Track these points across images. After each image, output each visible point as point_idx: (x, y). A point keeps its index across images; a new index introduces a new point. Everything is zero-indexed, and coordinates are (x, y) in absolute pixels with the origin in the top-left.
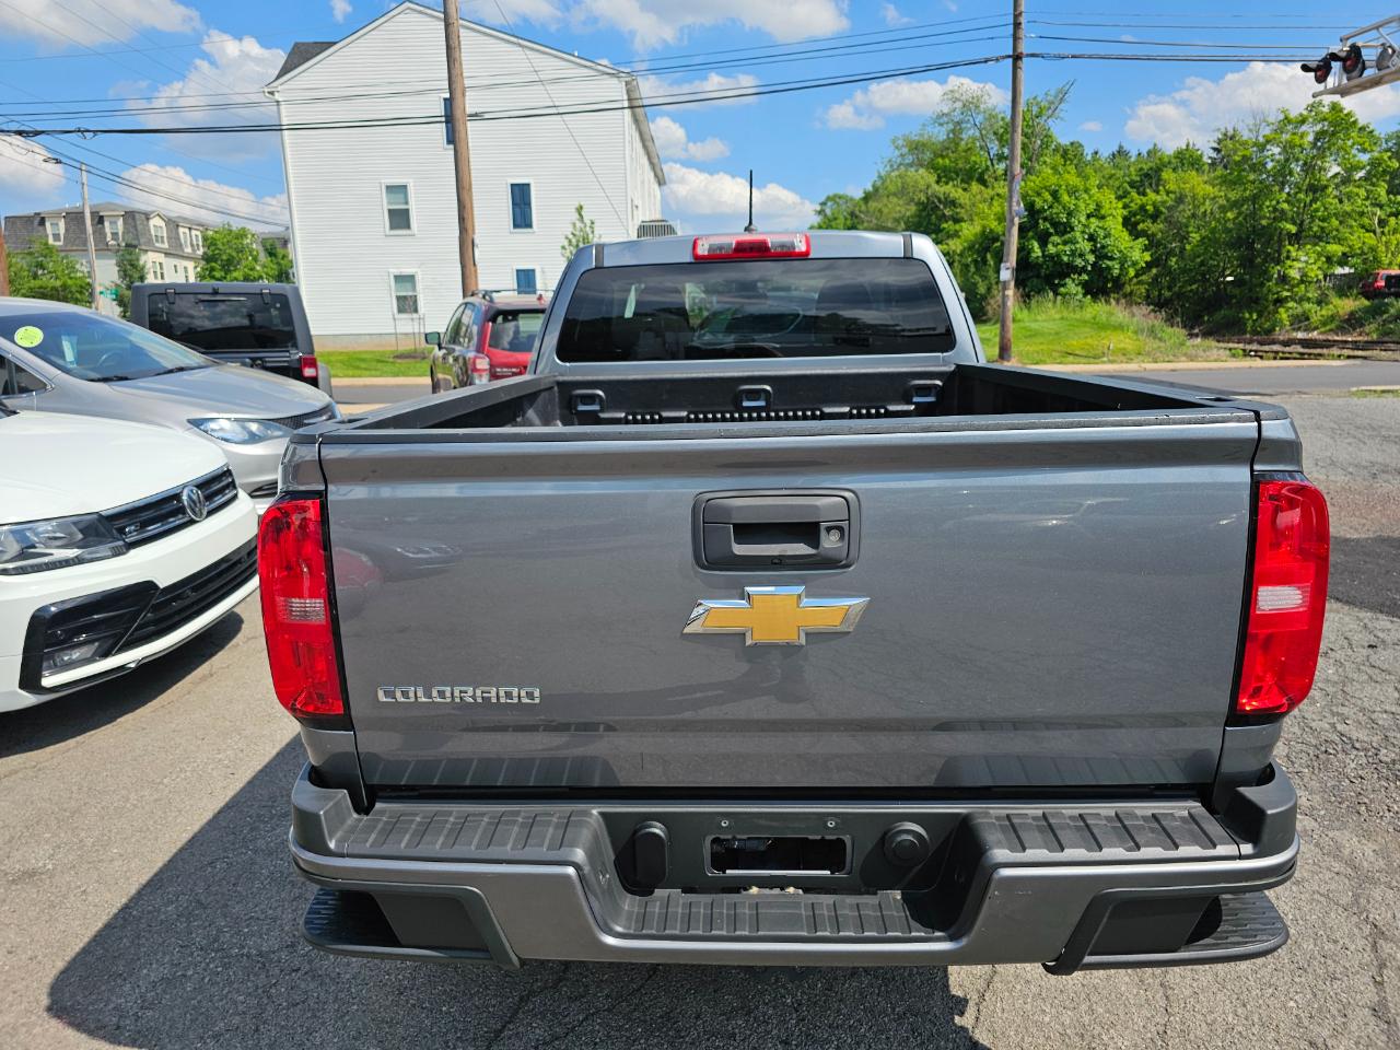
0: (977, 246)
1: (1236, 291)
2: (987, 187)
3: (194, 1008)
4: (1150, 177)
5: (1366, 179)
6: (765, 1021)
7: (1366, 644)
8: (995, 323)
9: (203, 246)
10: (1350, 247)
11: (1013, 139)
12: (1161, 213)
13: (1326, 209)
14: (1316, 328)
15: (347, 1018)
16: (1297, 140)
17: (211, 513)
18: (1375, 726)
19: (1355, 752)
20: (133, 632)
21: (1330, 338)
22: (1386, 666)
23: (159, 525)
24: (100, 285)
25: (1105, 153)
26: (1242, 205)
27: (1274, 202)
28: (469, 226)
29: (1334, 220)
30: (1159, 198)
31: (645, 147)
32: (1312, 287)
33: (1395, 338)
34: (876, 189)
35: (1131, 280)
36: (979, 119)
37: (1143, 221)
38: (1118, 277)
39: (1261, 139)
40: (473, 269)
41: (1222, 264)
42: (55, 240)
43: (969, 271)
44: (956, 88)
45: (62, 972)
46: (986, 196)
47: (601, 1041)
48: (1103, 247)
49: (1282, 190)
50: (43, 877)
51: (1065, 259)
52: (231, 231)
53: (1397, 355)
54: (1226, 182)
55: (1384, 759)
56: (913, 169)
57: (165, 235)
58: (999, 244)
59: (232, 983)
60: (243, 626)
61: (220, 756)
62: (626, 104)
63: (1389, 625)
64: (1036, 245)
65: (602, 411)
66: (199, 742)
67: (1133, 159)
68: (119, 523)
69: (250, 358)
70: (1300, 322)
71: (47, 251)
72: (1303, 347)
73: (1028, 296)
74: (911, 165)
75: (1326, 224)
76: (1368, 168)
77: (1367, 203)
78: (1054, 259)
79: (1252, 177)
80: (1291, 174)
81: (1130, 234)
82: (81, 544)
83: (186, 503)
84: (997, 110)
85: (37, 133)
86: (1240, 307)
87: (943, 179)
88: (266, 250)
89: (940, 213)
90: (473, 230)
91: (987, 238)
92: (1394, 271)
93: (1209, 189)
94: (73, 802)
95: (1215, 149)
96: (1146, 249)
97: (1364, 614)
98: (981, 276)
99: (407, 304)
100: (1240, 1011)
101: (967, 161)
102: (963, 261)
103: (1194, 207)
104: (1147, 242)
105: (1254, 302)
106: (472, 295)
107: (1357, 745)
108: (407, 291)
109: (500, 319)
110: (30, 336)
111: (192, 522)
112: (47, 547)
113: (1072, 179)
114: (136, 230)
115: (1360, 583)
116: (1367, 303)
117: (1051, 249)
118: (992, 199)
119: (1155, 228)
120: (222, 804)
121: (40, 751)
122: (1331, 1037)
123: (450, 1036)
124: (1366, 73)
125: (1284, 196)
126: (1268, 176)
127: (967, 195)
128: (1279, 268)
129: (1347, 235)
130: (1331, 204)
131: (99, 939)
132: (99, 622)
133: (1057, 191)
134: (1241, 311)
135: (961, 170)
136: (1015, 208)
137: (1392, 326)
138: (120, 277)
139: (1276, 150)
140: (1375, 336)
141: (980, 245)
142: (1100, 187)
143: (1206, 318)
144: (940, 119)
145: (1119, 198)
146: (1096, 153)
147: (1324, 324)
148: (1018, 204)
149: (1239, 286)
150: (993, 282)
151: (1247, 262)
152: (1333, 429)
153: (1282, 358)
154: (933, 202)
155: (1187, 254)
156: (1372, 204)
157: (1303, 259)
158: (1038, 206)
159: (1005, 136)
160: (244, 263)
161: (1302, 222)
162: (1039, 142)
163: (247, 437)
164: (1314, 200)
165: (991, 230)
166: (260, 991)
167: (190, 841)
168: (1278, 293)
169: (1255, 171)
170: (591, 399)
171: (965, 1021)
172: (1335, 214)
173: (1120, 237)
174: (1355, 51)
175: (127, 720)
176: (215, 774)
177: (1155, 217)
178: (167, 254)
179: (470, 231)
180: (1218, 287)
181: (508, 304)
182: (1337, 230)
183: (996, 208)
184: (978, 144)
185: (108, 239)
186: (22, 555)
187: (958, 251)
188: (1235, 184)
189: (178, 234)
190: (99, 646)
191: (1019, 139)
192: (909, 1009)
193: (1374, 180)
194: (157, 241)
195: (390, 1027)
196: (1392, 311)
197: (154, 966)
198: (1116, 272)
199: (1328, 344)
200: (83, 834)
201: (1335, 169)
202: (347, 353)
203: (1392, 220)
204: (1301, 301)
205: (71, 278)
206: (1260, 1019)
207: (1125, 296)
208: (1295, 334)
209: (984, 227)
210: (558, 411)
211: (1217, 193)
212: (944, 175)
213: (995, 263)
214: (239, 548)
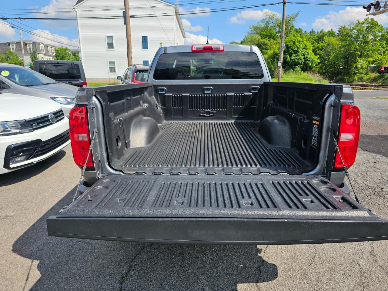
0: (272, 57)
1: (343, 71)
2: (275, 40)
3: (52, 250)
4: (320, 38)
5: (380, 40)
6: (207, 255)
7: (373, 162)
8: (276, 78)
9: (55, 53)
10: (375, 59)
11: (283, 26)
12: (323, 48)
13: (369, 48)
14: (365, 81)
15: (94, 253)
16: (362, 29)
17: (57, 122)
18: (375, 183)
19: (369, 189)
20: (35, 153)
21: (368, 84)
22: (378, 168)
23: (42, 124)
24: (26, 63)
25: (308, 31)
26: (346, 47)
27: (355, 46)
28: (130, 47)
29: (371, 51)
30: (323, 44)
31: (180, 27)
32: (364, 70)
33: (386, 84)
34: (244, 40)
35: (314, 67)
36: (274, 21)
37: (318, 51)
38: (311, 66)
39: (351, 28)
40: (131, 59)
41: (339, 63)
42: (13, 50)
43: (270, 64)
44: (267, 12)
45: (16, 241)
46: (275, 43)
47: (163, 259)
48: (307, 57)
49: (357, 43)
50: (11, 217)
51: (296, 60)
52: (63, 48)
53: (386, 89)
54: (342, 40)
55: (376, 191)
56: (255, 35)
57: (44, 49)
58: (278, 56)
59: (62, 244)
60: (66, 154)
61: (59, 187)
62: (175, 14)
63: (380, 157)
64: (288, 56)
65: (166, 93)
66: (54, 184)
67: (316, 33)
68: (31, 123)
69: (68, 82)
70: (360, 79)
71: (11, 53)
72: (361, 86)
73: (286, 71)
74: (254, 33)
75: (368, 52)
76: (381, 37)
77: (380, 47)
78: (293, 61)
79: (348, 39)
80: (359, 38)
81: (314, 54)
82: (20, 128)
83: (50, 118)
84: (279, 18)
85: (7, 19)
86: (344, 75)
87: (263, 38)
88: (73, 54)
89: (262, 47)
90: (131, 48)
91: (275, 55)
92: (387, 66)
93: (337, 42)
94: (19, 199)
95: (339, 31)
96: (319, 58)
97: (373, 154)
98: (273, 65)
99: (112, 70)
100: (334, 253)
101: (270, 32)
102: (268, 61)
103: (332, 47)
104: (319, 57)
105: (348, 74)
106: (131, 66)
107: (370, 187)
108: (112, 66)
109: (138, 72)
110: (6, 73)
111: (51, 124)
112: (11, 129)
113: (299, 38)
114: (36, 48)
115: (373, 147)
116: (379, 74)
117: (293, 58)
118: (276, 43)
119: (321, 53)
120: (60, 200)
121: (9, 185)
122: (358, 259)
123: (122, 258)
124: (381, 9)
125: (357, 44)
126: (353, 39)
127: (270, 42)
128: (355, 64)
129: (374, 55)
130: (370, 47)
131: (26, 233)
132: (26, 150)
133: (295, 41)
134: (344, 76)
135: (268, 35)
136: (283, 46)
137: (385, 81)
138: (31, 61)
139: (356, 31)
140: (381, 84)
141: (273, 56)
142: (306, 41)
143: (335, 78)
144: (263, 21)
145: (312, 44)
146: (306, 31)
147: (367, 80)
148: (284, 44)
149: (344, 69)
150: (276, 67)
151: (346, 63)
152: (368, 107)
153: (355, 89)
154: (260, 44)
155: (330, 60)
156: (381, 47)
157: (362, 62)
158: (289, 46)
159: (280, 26)
160: (66, 57)
161: (362, 52)
162: (290, 28)
163: (67, 103)
164: (366, 46)
165: (276, 52)
166: (70, 246)
167: (51, 209)
168: (355, 71)
169: (349, 37)
170: (162, 90)
171: (261, 255)
172: (371, 50)
173: (312, 55)
174: (378, 3)
175: (33, 178)
176: (58, 192)
177: (321, 50)
178: (45, 55)
179: (130, 49)
180: (338, 70)
181: (140, 68)
182: (372, 54)
183: (278, 46)
184: (273, 28)
185: (28, 50)
186: (4, 131)
187: (267, 58)
188: (344, 41)
189: (48, 49)
190: (26, 157)
191: (284, 27)
192: (246, 252)
193: (382, 40)
194: (42, 51)
195: (106, 256)
196: (386, 77)
197: (41, 240)
198: (310, 65)
199: (368, 86)
200: (22, 207)
201: (372, 37)
202: (95, 83)
203: (387, 52)
204: (361, 73)
205: (17, 61)
206: (340, 255)
207: (312, 71)
208: (359, 83)
209: (274, 51)
210: (153, 93)
211: (339, 43)
212: (263, 36)
213: (277, 61)
214: (65, 132)
